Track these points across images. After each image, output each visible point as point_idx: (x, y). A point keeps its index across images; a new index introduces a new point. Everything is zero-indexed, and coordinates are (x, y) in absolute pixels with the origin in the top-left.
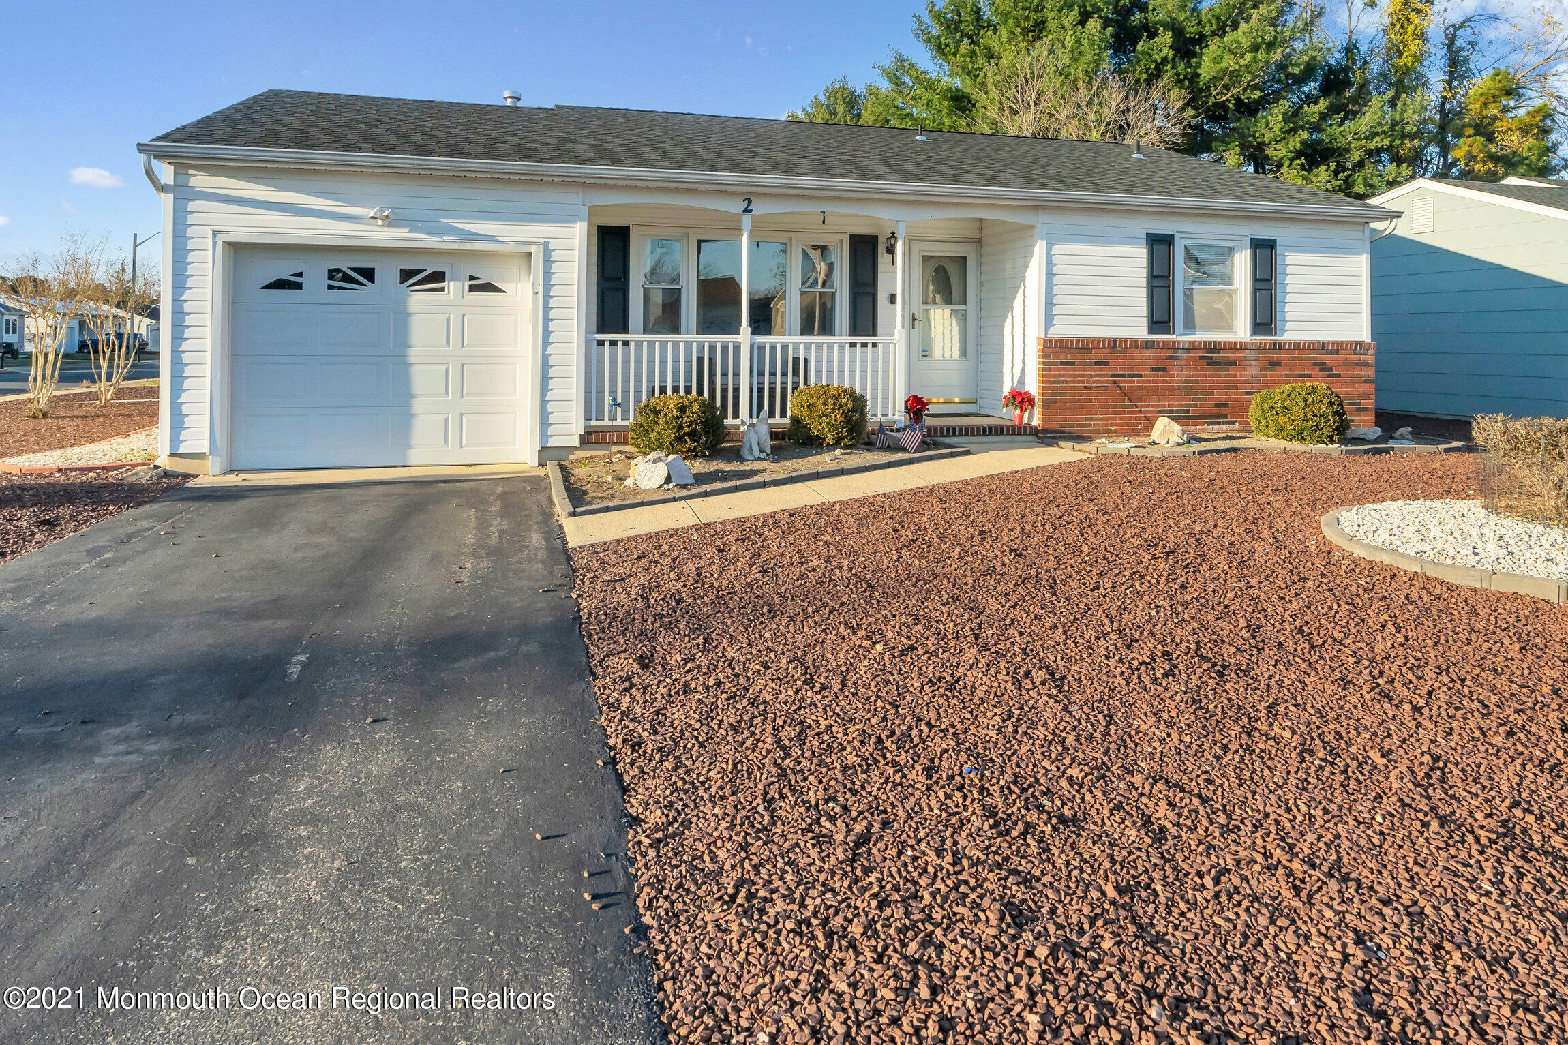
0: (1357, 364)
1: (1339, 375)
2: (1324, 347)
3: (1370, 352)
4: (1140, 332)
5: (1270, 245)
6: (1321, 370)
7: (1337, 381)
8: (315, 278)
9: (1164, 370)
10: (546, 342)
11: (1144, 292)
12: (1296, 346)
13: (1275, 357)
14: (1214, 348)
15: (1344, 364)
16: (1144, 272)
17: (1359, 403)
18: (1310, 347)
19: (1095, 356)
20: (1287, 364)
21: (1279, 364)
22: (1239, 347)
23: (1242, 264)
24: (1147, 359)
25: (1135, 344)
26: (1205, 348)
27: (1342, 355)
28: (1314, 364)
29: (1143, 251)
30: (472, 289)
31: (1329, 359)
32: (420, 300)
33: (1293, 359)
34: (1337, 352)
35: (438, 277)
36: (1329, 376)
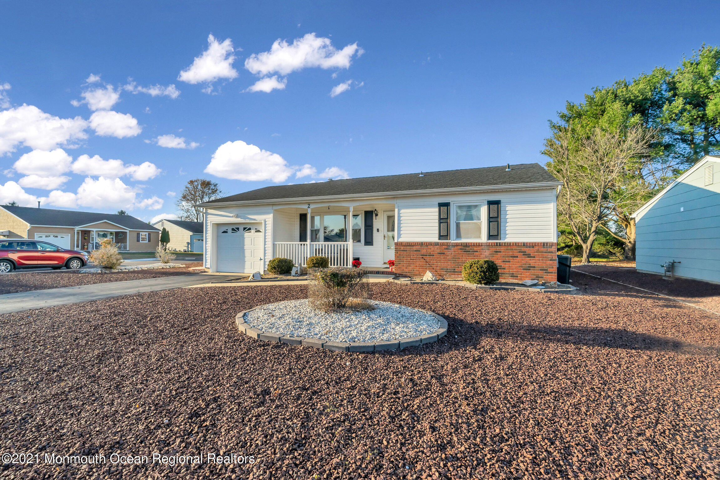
0: (545, 252)
1: (534, 257)
2: (525, 245)
3: (553, 247)
4: (435, 239)
5: (497, 203)
6: (524, 255)
7: (533, 260)
8: (230, 231)
9: (444, 254)
10: (265, 244)
11: (437, 225)
12: (509, 244)
13: (498, 248)
14: (466, 245)
15: (537, 252)
16: (437, 217)
17: (547, 270)
18: (516, 244)
19: (415, 248)
20: (503, 252)
21: (500, 252)
22: (479, 245)
23: (484, 211)
24: (437, 249)
25: (430, 244)
26: (462, 245)
27: (537, 248)
28: (520, 252)
29: (437, 210)
30: (256, 232)
31: (527, 250)
32: (247, 234)
33: (507, 249)
34: (533, 247)
35: (250, 229)
36: (528, 257)
